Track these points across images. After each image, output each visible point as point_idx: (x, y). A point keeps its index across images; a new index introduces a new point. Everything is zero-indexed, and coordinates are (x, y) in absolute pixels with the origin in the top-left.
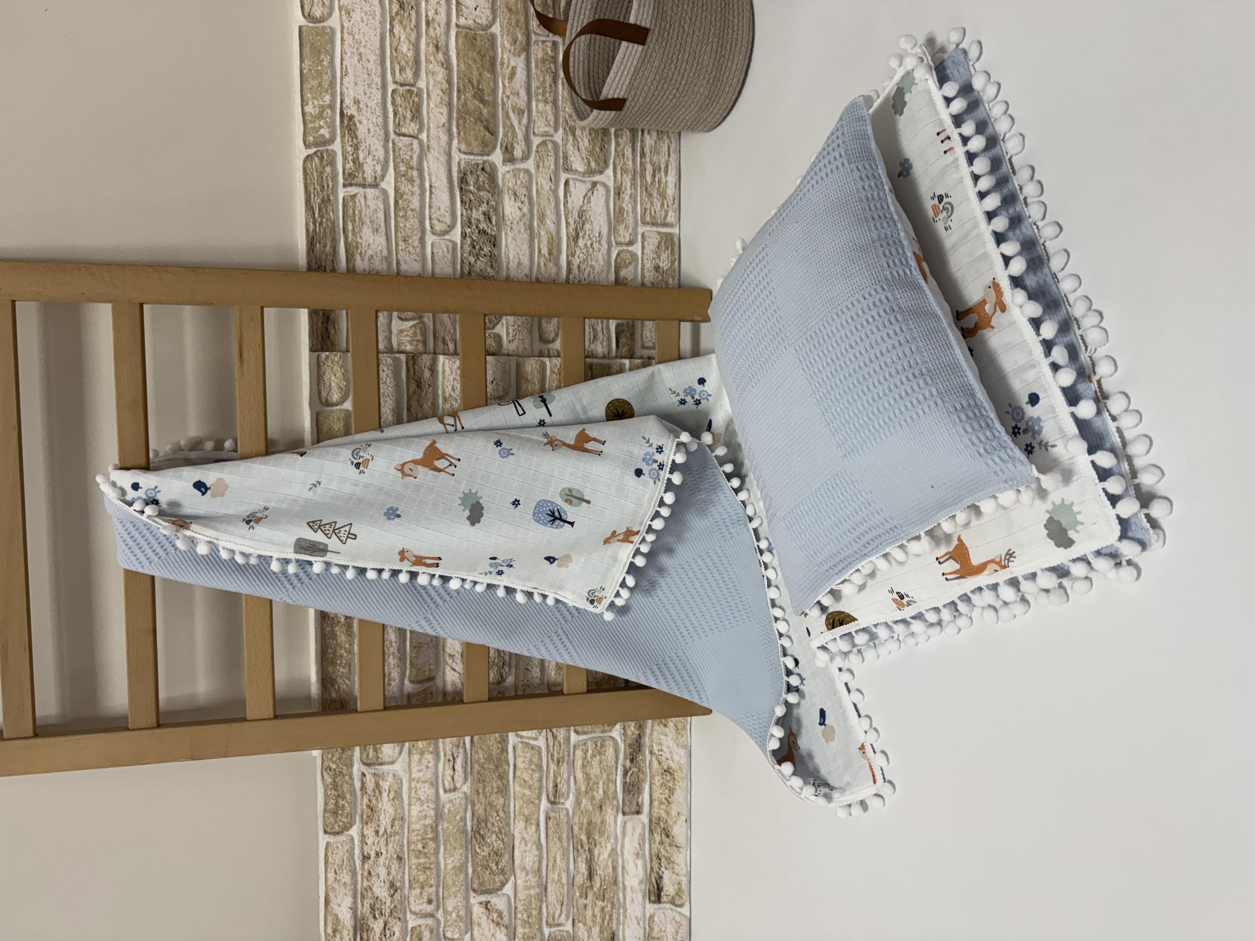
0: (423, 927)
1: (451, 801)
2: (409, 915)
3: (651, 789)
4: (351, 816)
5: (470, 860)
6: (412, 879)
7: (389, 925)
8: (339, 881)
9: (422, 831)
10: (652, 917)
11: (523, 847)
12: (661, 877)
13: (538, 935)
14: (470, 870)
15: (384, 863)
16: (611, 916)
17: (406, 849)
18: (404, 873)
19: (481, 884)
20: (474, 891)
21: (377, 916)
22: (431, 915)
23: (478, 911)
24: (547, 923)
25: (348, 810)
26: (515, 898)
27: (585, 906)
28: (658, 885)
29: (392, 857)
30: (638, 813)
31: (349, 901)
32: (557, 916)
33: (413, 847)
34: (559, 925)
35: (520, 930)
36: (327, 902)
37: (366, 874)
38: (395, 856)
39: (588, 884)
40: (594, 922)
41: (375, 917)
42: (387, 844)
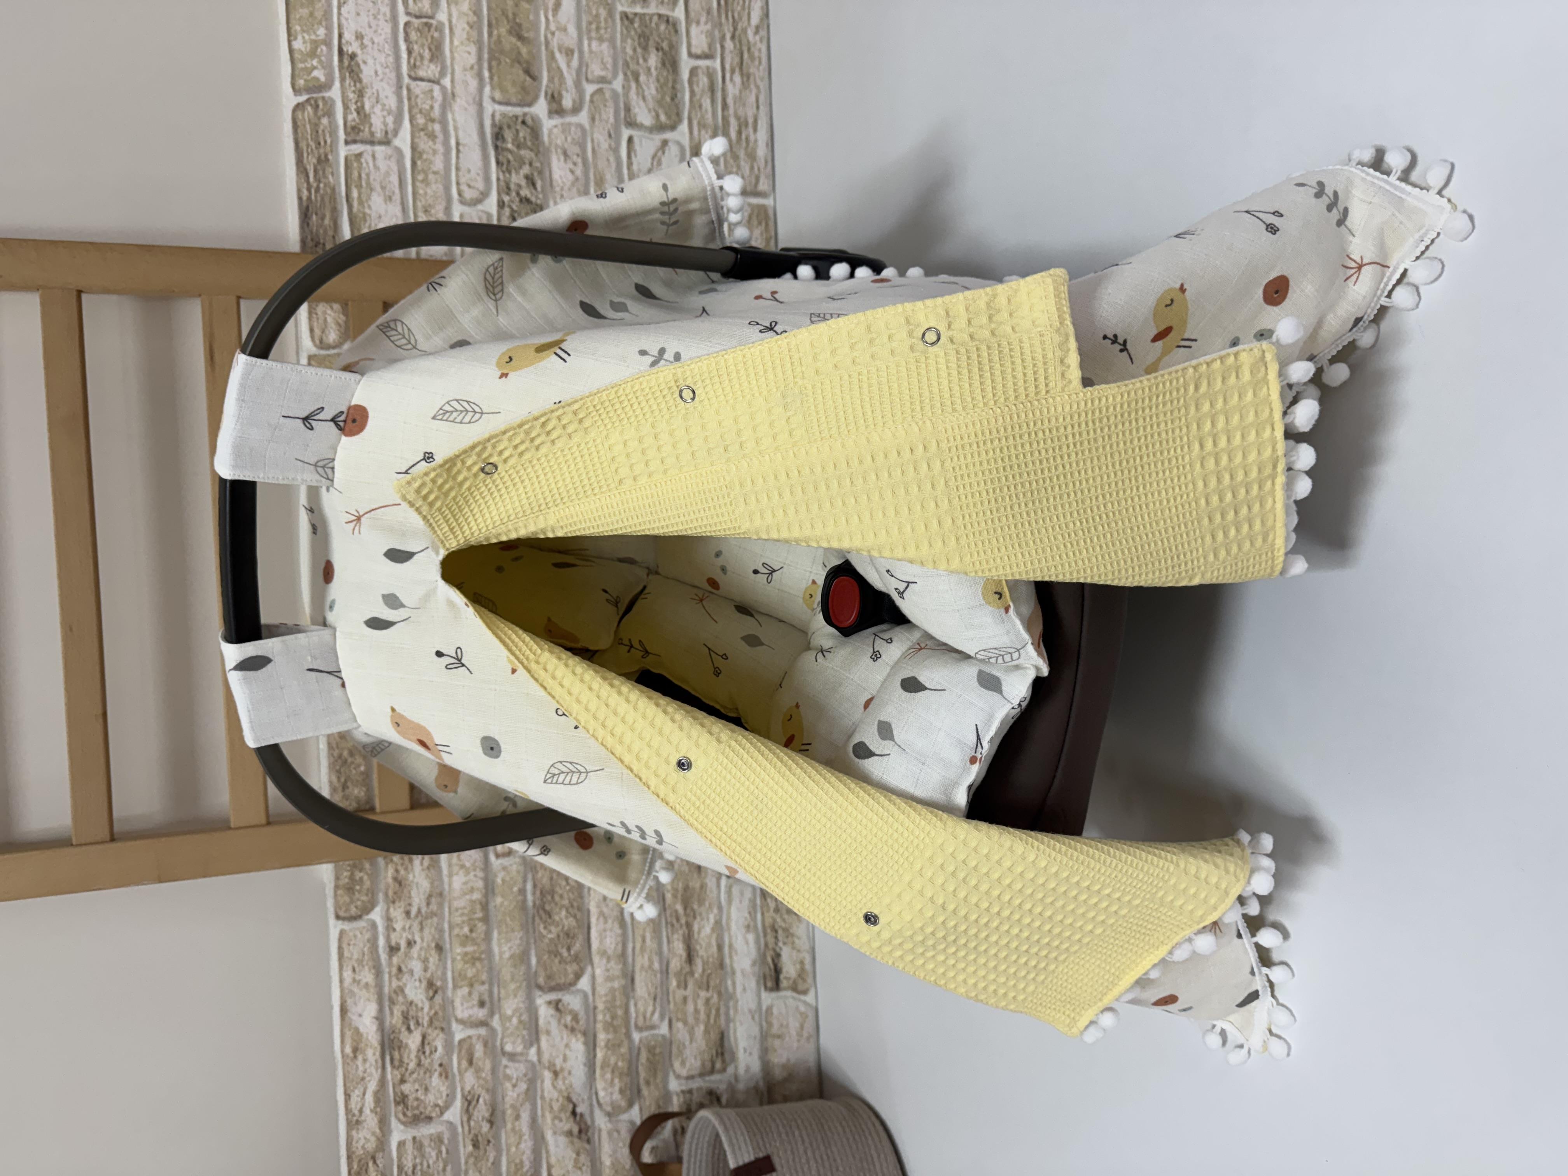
0: (474, 1040)
1: (504, 868)
2: (455, 1026)
4: (372, 893)
5: (533, 946)
6: (456, 974)
7: (429, 1038)
8: (359, 982)
9: (468, 908)
11: (601, 926)
12: (778, 955)
14: (534, 961)
15: (419, 955)
17: (447, 935)
18: (445, 968)
19: (549, 977)
20: (540, 988)
21: (412, 1027)
22: (483, 1024)
23: (545, 1013)
24: (636, 1026)
25: (367, 884)
26: (594, 994)
27: (685, 999)
28: (775, 966)
29: (429, 946)
31: (371, 1009)
32: (648, 1015)
33: (456, 931)
34: (653, 1027)
35: (602, 1037)
36: (344, 1011)
37: (394, 970)
38: (433, 945)
39: (687, 969)
41: (409, 1029)
42: (422, 929)
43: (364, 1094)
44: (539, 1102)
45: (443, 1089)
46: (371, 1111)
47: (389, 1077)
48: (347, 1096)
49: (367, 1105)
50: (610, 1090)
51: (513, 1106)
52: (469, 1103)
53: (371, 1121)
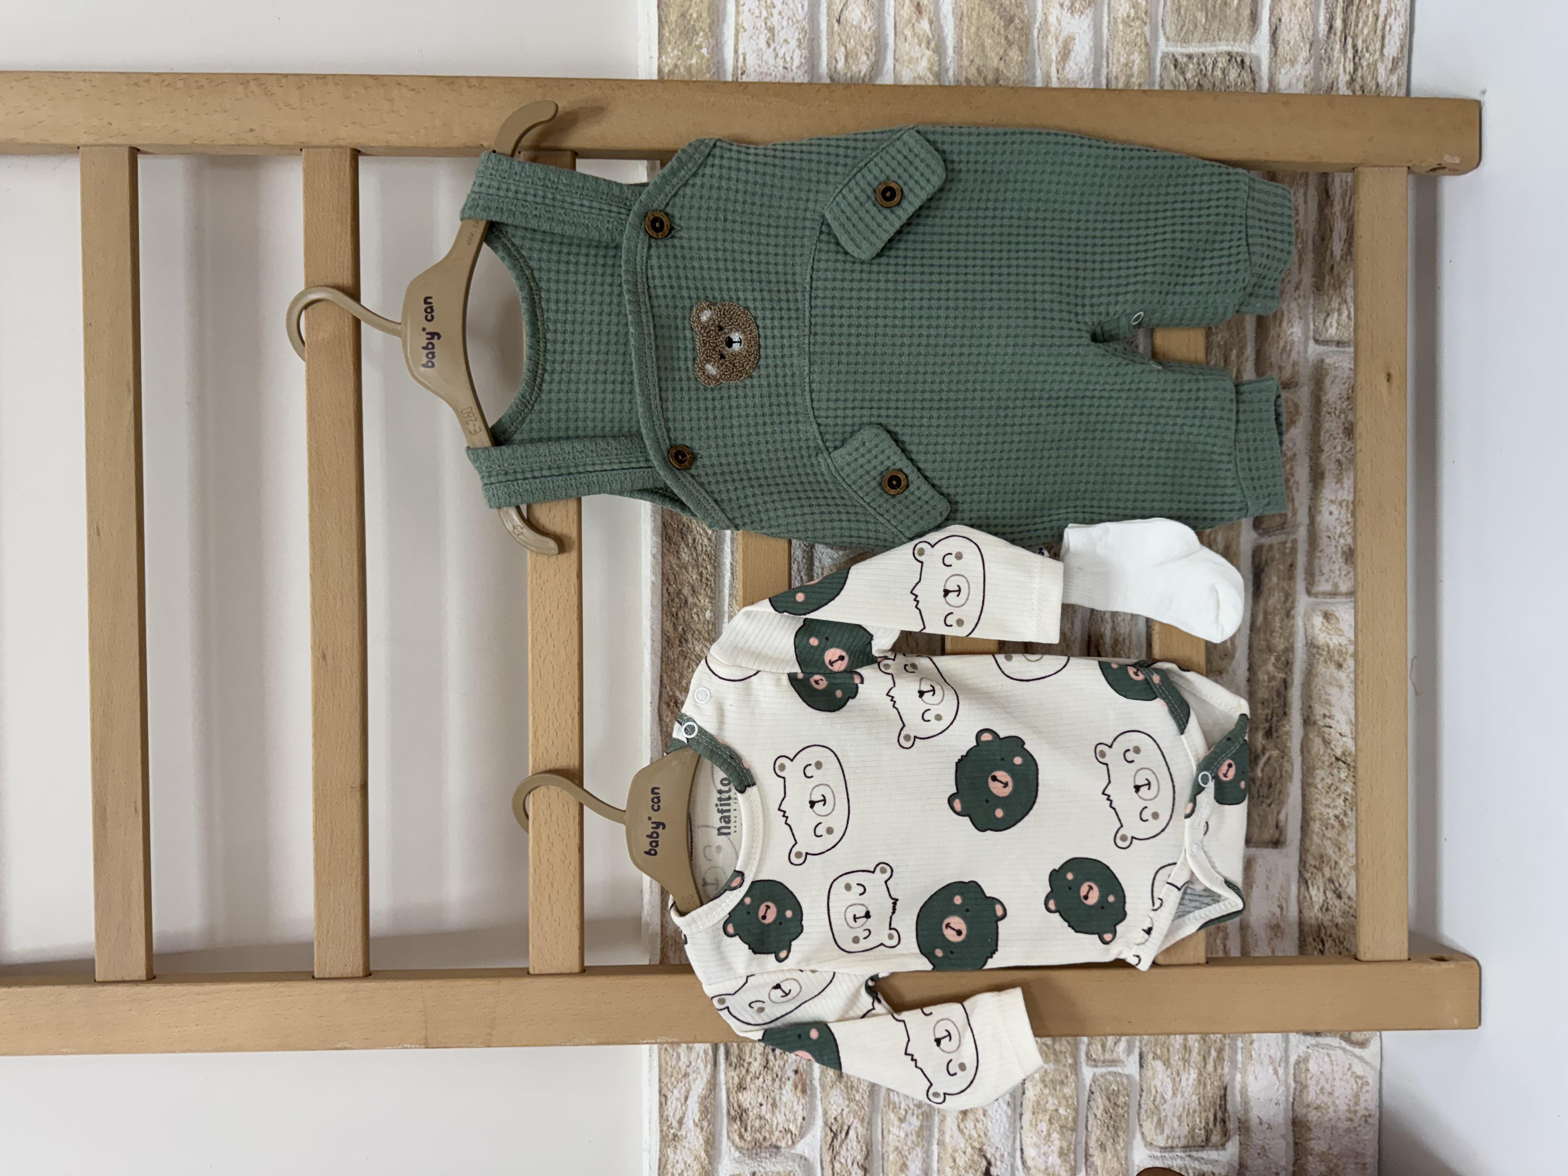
3: (1304, 796)
10: (1302, 1061)
13: (1072, 1078)
16: (1220, 1051)
30: (1277, 843)
34: (1114, 1062)
40: (1185, 1061)
43: (686, 1098)
44: (935, 1148)
45: (798, 1108)
46: (697, 1125)
47: (722, 1077)
48: (663, 1098)
49: (689, 1113)
50: (1044, 1149)
51: (897, 1148)
52: (835, 1136)
53: (694, 1139)
